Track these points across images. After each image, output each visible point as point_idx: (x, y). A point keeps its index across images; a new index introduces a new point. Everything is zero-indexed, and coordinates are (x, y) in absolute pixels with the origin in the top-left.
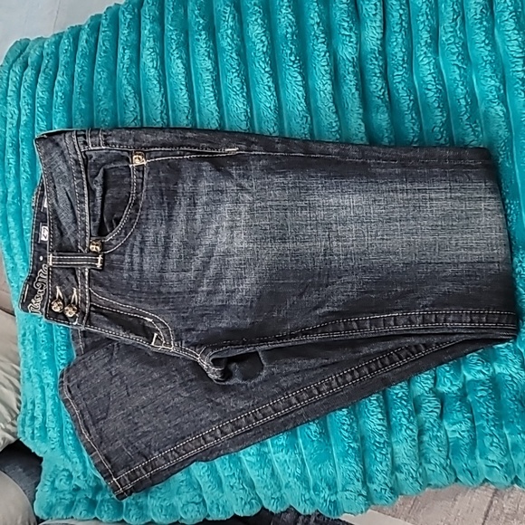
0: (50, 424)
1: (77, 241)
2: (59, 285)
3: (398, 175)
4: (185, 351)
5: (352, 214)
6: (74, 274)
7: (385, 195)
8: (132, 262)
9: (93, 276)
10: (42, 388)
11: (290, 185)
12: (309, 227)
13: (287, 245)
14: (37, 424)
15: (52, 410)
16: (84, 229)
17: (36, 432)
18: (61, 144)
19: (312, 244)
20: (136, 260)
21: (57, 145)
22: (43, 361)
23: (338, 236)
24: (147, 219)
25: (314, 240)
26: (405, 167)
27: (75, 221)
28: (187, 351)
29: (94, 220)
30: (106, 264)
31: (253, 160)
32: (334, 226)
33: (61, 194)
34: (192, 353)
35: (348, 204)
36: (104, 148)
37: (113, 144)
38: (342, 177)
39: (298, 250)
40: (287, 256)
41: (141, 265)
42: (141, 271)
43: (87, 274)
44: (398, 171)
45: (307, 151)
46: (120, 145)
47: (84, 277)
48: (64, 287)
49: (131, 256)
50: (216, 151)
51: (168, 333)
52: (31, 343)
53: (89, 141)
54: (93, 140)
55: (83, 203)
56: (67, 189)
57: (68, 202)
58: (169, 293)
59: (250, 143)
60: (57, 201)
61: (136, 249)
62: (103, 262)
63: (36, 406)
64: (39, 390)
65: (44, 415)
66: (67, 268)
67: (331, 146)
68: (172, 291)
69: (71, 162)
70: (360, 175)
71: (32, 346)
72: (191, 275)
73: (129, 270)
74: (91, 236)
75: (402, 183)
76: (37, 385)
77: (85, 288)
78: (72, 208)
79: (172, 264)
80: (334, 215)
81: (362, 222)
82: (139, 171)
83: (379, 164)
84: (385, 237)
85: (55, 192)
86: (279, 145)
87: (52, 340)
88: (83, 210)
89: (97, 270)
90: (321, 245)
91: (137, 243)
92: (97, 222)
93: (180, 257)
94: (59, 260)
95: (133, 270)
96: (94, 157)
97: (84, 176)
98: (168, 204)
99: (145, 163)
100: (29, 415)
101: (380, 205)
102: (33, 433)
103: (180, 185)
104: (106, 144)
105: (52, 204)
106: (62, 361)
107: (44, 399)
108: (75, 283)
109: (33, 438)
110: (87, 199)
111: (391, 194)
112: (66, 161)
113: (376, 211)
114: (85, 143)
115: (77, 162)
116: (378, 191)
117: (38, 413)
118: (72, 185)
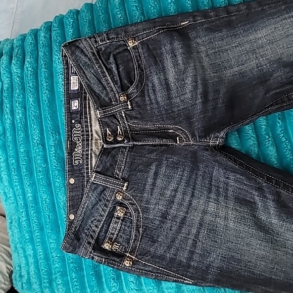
0: (33, 280)
1: (110, 99)
2: (108, 127)
3: (284, 10)
4: (200, 142)
5: (265, 41)
6: (115, 118)
7: (280, 23)
8: (150, 99)
9: (128, 115)
10: (26, 257)
11: (225, 36)
12: (243, 56)
13: (234, 69)
14: (24, 280)
15: (35, 271)
16: (112, 91)
17: (24, 285)
18: (80, 46)
19: (248, 65)
20: (153, 97)
21: (78, 47)
22: (27, 239)
23: (261, 55)
24: (151, 73)
25: (248, 61)
26: (286, 4)
27: (105, 88)
28: (202, 141)
29: (117, 84)
30: (133, 105)
31: (199, 26)
32: (257, 50)
33: (89, 75)
34: (204, 142)
35: (261, 36)
36: (108, 42)
37: (112, 38)
38: (252, 22)
39: (242, 70)
40: (236, 75)
41: (156, 99)
42: (157, 103)
43: (124, 115)
44: (283, 7)
45: (228, 12)
46: (117, 38)
47: (123, 117)
48: (111, 128)
49: (149, 96)
50: (176, 26)
51: (186, 134)
52: (17, 229)
53: (98, 39)
54: (101, 38)
55: (106, 76)
56: (92, 71)
57: (96, 79)
58: (179, 110)
59: (194, 17)
60: (88, 80)
61: (151, 91)
62: (131, 105)
63: (23, 269)
64: (24, 258)
65: (28, 274)
66: (110, 116)
67: (241, 5)
68: (180, 109)
69: (90, 55)
70: (262, 18)
71: (18, 230)
72: (189, 95)
73: (150, 105)
74: (118, 93)
75: (288, 13)
76: (22, 255)
77: (125, 124)
78: (100, 81)
79: (174, 93)
80: (255, 44)
81: (272, 42)
82: (135, 49)
83: (271, 7)
84: (289, 46)
85: (85, 75)
86: (212, 13)
87: (30, 226)
88: (107, 80)
89: (130, 110)
90: (253, 63)
91: (150, 88)
92: (119, 84)
93: (177, 88)
94: (104, 112)
95: (152, 103)
96: (103, 49)
97: (100, 62)
98: (160, 61)
99: (137, 44)
100: (18, 274)
101: (279, 30)
102: (22, 285)
103: (163, 49)
104: (108, 39)
105: (86, 82)
106: (38, 240)
107: (27, 264)
108: (118, 123)
109: (22, 288)
110: (107, 73)
111: (283, 21)
112: (86, 56)
113: (278, 34)
114: (96, 42)
115: (93, 54)
116: (275, 23)
117: (24, 273)
118: (95, 68)
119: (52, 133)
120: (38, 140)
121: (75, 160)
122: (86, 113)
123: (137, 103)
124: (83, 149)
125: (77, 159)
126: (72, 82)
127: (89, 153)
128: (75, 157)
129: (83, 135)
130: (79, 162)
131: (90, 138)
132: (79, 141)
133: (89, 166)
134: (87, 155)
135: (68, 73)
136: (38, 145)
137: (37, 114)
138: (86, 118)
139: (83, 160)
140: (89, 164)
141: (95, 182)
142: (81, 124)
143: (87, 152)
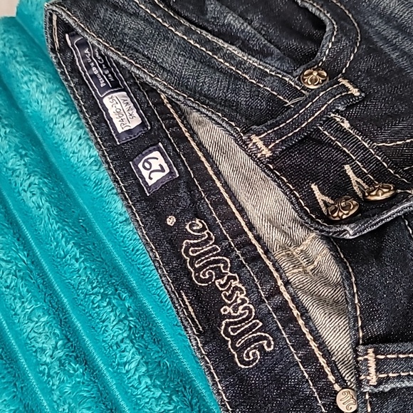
16: (265, 75)
27: (235, 78)
33: (167, 60)
43: (346, 125)
47: (346, 133)
48: (324, 179)
56: (172, 48)
57: (193, 63)
60: (170, 73)
62: (356, 84)
66: (302, 141)
69: (145, 10)
77: (365, 149)
85: (155, 62)
89: (362, 101)
92: (277, 52)
97: (184, 21)
110: (219, 42)
112: (134, 15)
118: (176, 40)
119: (104, 296)
120: (56, 348)
121: (240, 351)
122: (205, 178)
123: (369, 72)
124: (254, 297)
125: (248, 344)
126: (111, 112)
127: (287, 296)
128: (234, 339)
129: (227, 252)
130: (261, 349)
131: (260, 251)
132: (220, 276)
133: (313, 345)
134: (283, 307)
135: (88, 96)
136: (62, 365)
137: (21, 264)
138: (212, 190)
139: (275, 333)
140: (309, 337)
141: (387, 388)
142: (202, 217)
143: (277, 299)
